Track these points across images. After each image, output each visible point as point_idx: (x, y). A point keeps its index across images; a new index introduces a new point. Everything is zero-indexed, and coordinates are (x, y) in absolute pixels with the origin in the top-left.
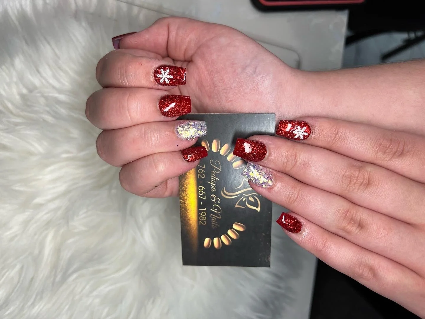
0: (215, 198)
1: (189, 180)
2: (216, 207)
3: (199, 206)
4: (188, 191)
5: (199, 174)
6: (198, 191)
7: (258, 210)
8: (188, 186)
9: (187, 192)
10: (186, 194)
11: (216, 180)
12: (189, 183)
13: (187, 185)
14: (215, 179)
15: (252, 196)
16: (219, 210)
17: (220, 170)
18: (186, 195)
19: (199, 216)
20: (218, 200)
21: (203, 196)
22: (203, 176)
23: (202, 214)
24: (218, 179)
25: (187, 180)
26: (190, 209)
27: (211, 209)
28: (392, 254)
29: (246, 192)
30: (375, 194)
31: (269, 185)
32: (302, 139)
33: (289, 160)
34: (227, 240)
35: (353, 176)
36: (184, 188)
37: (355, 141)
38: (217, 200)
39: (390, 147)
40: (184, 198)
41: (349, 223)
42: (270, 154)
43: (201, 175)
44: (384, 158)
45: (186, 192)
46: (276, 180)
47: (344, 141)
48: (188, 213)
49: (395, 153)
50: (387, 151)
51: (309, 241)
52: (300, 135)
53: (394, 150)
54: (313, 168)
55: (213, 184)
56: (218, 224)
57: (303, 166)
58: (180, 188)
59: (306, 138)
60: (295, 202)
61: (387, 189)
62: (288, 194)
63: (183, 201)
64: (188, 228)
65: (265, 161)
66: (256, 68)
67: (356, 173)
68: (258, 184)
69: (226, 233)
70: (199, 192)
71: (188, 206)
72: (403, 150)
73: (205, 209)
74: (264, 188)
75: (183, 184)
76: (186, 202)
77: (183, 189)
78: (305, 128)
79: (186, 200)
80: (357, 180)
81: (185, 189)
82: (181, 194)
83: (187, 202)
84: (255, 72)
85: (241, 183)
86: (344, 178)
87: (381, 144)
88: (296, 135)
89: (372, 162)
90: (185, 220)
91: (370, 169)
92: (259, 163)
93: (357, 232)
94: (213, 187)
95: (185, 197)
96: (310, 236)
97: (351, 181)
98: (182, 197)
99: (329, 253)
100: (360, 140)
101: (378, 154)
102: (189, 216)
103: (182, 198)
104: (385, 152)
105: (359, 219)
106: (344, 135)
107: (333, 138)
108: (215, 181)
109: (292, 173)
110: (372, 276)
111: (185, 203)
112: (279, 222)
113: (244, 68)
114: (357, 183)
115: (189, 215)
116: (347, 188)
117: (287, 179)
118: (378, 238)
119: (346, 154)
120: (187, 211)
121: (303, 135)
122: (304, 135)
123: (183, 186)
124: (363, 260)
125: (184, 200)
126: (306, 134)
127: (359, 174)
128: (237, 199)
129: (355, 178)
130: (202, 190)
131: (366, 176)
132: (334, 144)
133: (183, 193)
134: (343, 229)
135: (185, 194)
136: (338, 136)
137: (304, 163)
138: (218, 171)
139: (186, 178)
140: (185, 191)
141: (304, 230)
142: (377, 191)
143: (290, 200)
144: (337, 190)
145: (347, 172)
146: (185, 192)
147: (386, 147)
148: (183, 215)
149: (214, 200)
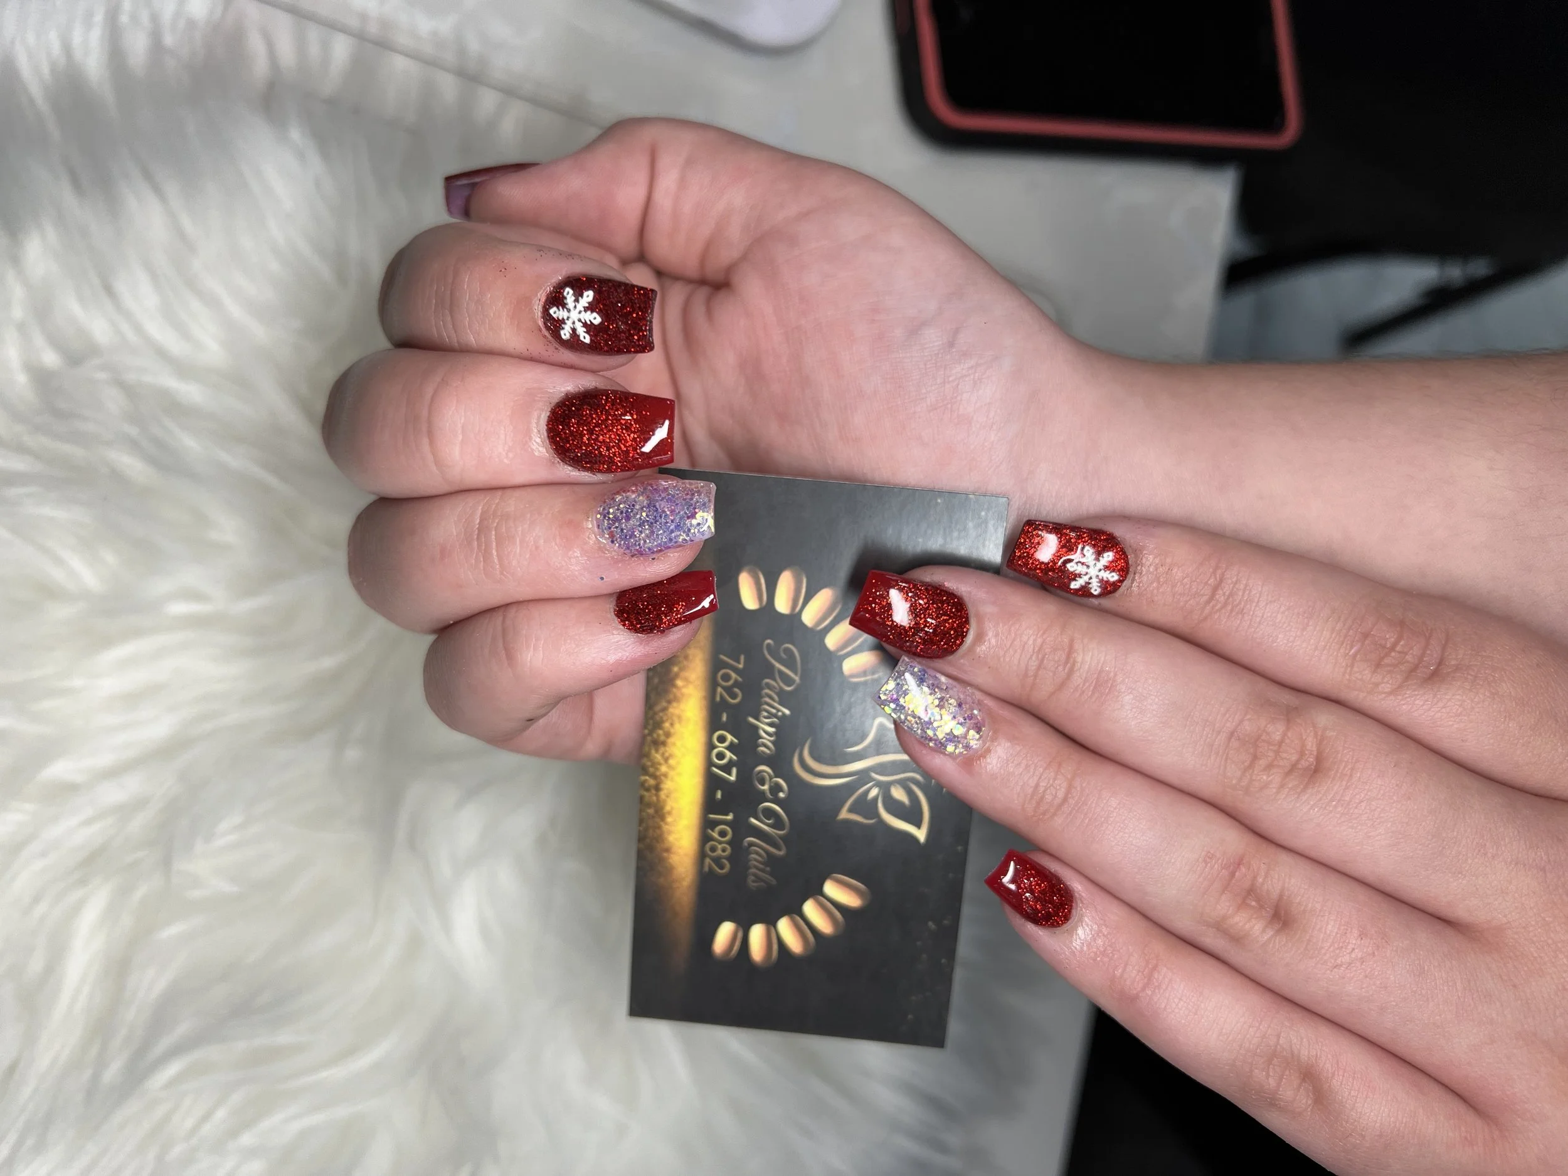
0: (771, 778)
1: (682, 706)
2: (769, 813)
3: (710, 805)
4: (674, 744)
5: (719, 690)
6: (710, 747)
7: (921, 834)
8: (677, 726)
9: (669, 750)
10: (667, 754)
11: (780, 714)
12: (679, 717)
13: (672, 725)
14: (774, 711)
15: (903, 784)
16: (778, 824)
17: (797, 679)
18: (666, 760)
19: (704, 838)
20: (779, 788)
21: (727, 768)
22: (734, 696)
23: (715, 835)
24: (787, 712)
25: (675, 704)
26: (674, 812)
27: (753, 820)
28: (1384, 1026)
29: (882, 769)
30: (1336, 807)
31: (967, 747)
32: (1096, 593)
33: (1045, 661)
34: (797, 934)
35: (1263, 737)
36: (661, 732)
37: (1279, 616)
38: (776, 788)
39: (1398, 648)
40: (657, 769)
41: (1243, 905)
42: (980, 637)
43: (728, 690)
44: (1377, 685)
45: (667, 749)
46: (995, 732)
47: (1242, 612)
48: (666, 824)
49: (1414, 669)
50: (1387, 661)
51: (1095, 960)
52: (1091, 578)
53: (1409, 658)
54: (1128, 698)
55: (766, 729)
56: (771, 874)
57: (1095, 688)
58: (646, 731)
59: (1110, 592)
60: (1055, 814)
61: (1382, 792)
62: (1032, 782)
63: (652, 782)
64: (662, 880)
65: (959, 661)
66: (956, 331)
67: (1276, 731)
68: (931, 740)
69: (794, 911)
70: (715, 751)
71: (668, 800)
72: (1441, 663)
73: (730, 817)
74: (951, 755)
75: (657, 718)
76: (662, 786)
77: (658, 735)
78: (1109, 556)
79: (663, 778)
80: (1277, 752)
81: (662, 738)
82: (647, 755)
83: (667, 785)
84: (951, 344)
85: (870, 732)
86: (1234, 744)
87: (1366, 636)
88: (1075, 576)
89: (1334, 693)
90: (651, 848)
91: (1325, 718)
92: (939, 663)
93: (1266, 937)
94: (766, 740)
95: (660, 764)
96: (1100, 942)
97: (1255, 758)
98: (649, 764)
99: (1165, 1008)
100: (1298, 613)
101: (1356, 669)
102: (671, 838)
103: (651, 770)
104: (1378, 665)
105: (1275, 895)
106: (1244, 593)
107: (1205, 598)
108: (775, 716)
109: (1056, 711)
110: (1310, 1102)
111: (658, 788)
112: (994, 882)
113: (915, 329)
114: (1276, 763)
115: (670, 832)
116: (1240, 779)
117: (1030, 729)
118: (1341, 966)
119: (1245, 660)
120: (663, 818)
121: (1101, 581)
122: (1105, 579)
123: (658, 725)
124: (1281, 1042)
125: (654, 776)
126: (1113, 577)
127: (1284, 735)
128: (849, 789)
129: (1271, 747)
130: (726, 744)
131: (1311, 744)
132: (1206, 618)
133: (657, 751)
134: (1220, 927)
135: (663, 754)
136: (1224, 594)
137: (1097, 678)
138: (788, 681)
139: (671, 696)
140: (664, 744)
141: (1081, 920)
142: (1347, 799)
143: (1038, 804)
144: (1207, 785)
145: (1246, 723)
146: (662, 749)
147: (1384, 647)
148: (646, 829)
149: (766, 787)
